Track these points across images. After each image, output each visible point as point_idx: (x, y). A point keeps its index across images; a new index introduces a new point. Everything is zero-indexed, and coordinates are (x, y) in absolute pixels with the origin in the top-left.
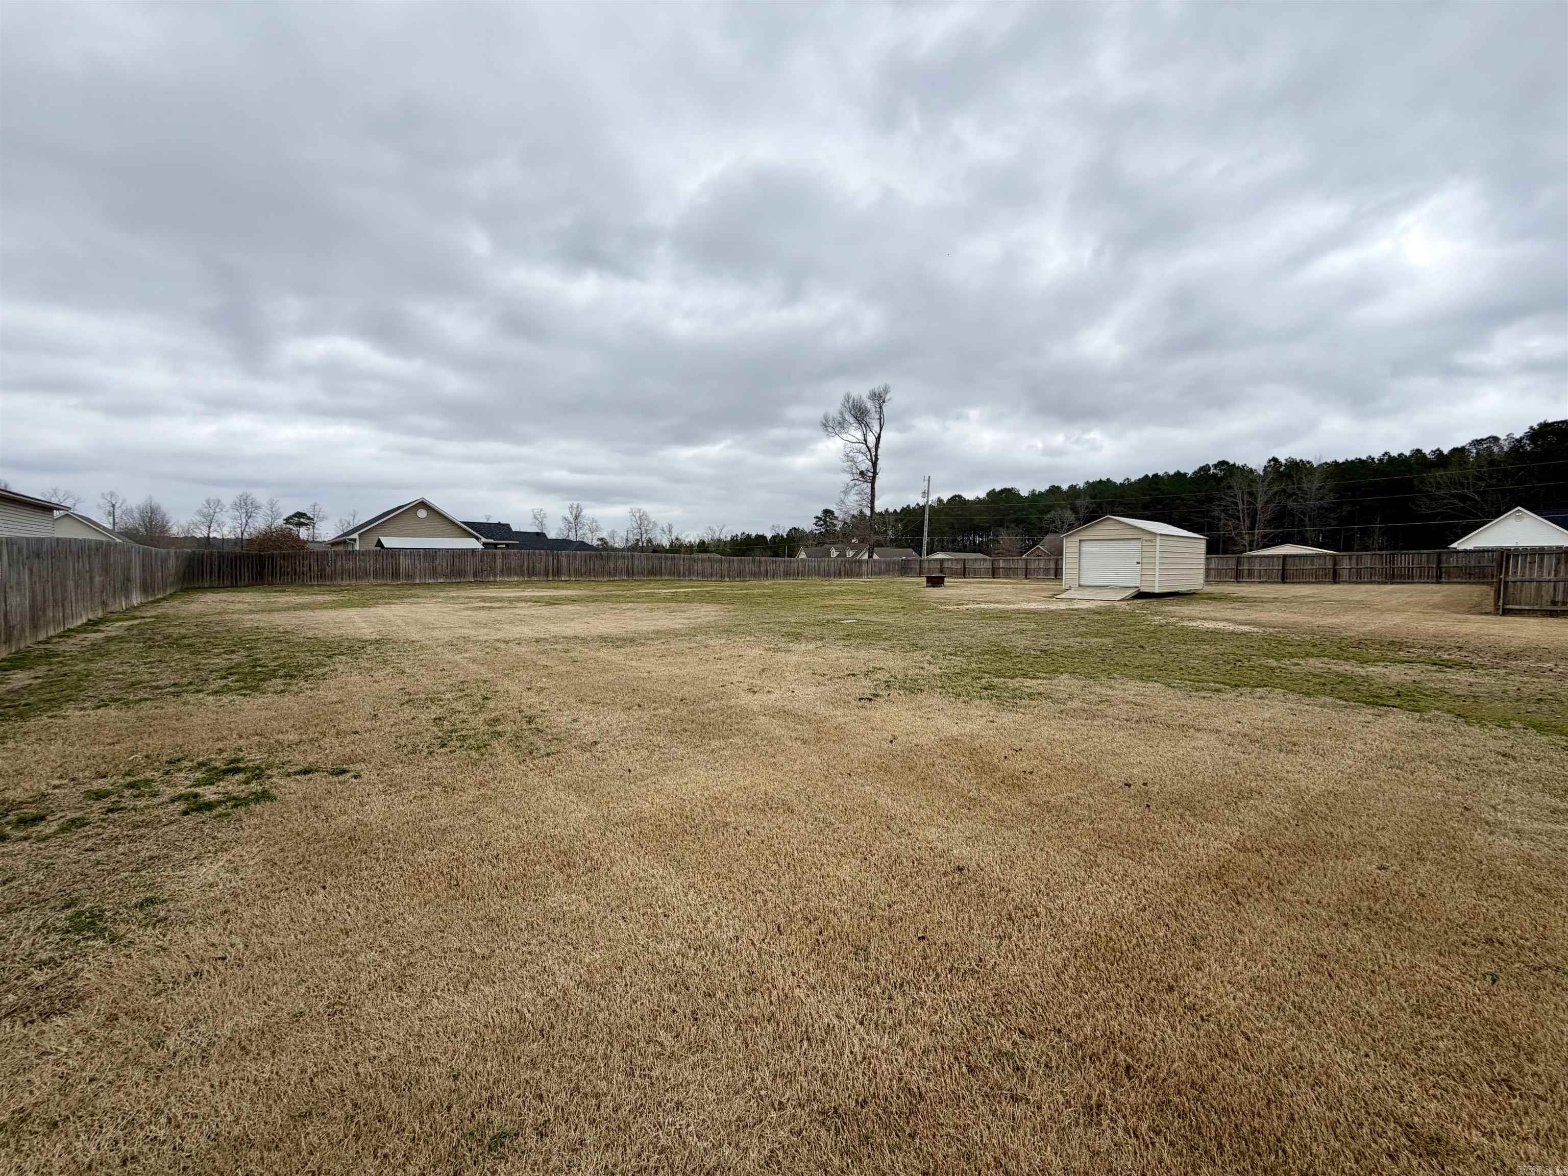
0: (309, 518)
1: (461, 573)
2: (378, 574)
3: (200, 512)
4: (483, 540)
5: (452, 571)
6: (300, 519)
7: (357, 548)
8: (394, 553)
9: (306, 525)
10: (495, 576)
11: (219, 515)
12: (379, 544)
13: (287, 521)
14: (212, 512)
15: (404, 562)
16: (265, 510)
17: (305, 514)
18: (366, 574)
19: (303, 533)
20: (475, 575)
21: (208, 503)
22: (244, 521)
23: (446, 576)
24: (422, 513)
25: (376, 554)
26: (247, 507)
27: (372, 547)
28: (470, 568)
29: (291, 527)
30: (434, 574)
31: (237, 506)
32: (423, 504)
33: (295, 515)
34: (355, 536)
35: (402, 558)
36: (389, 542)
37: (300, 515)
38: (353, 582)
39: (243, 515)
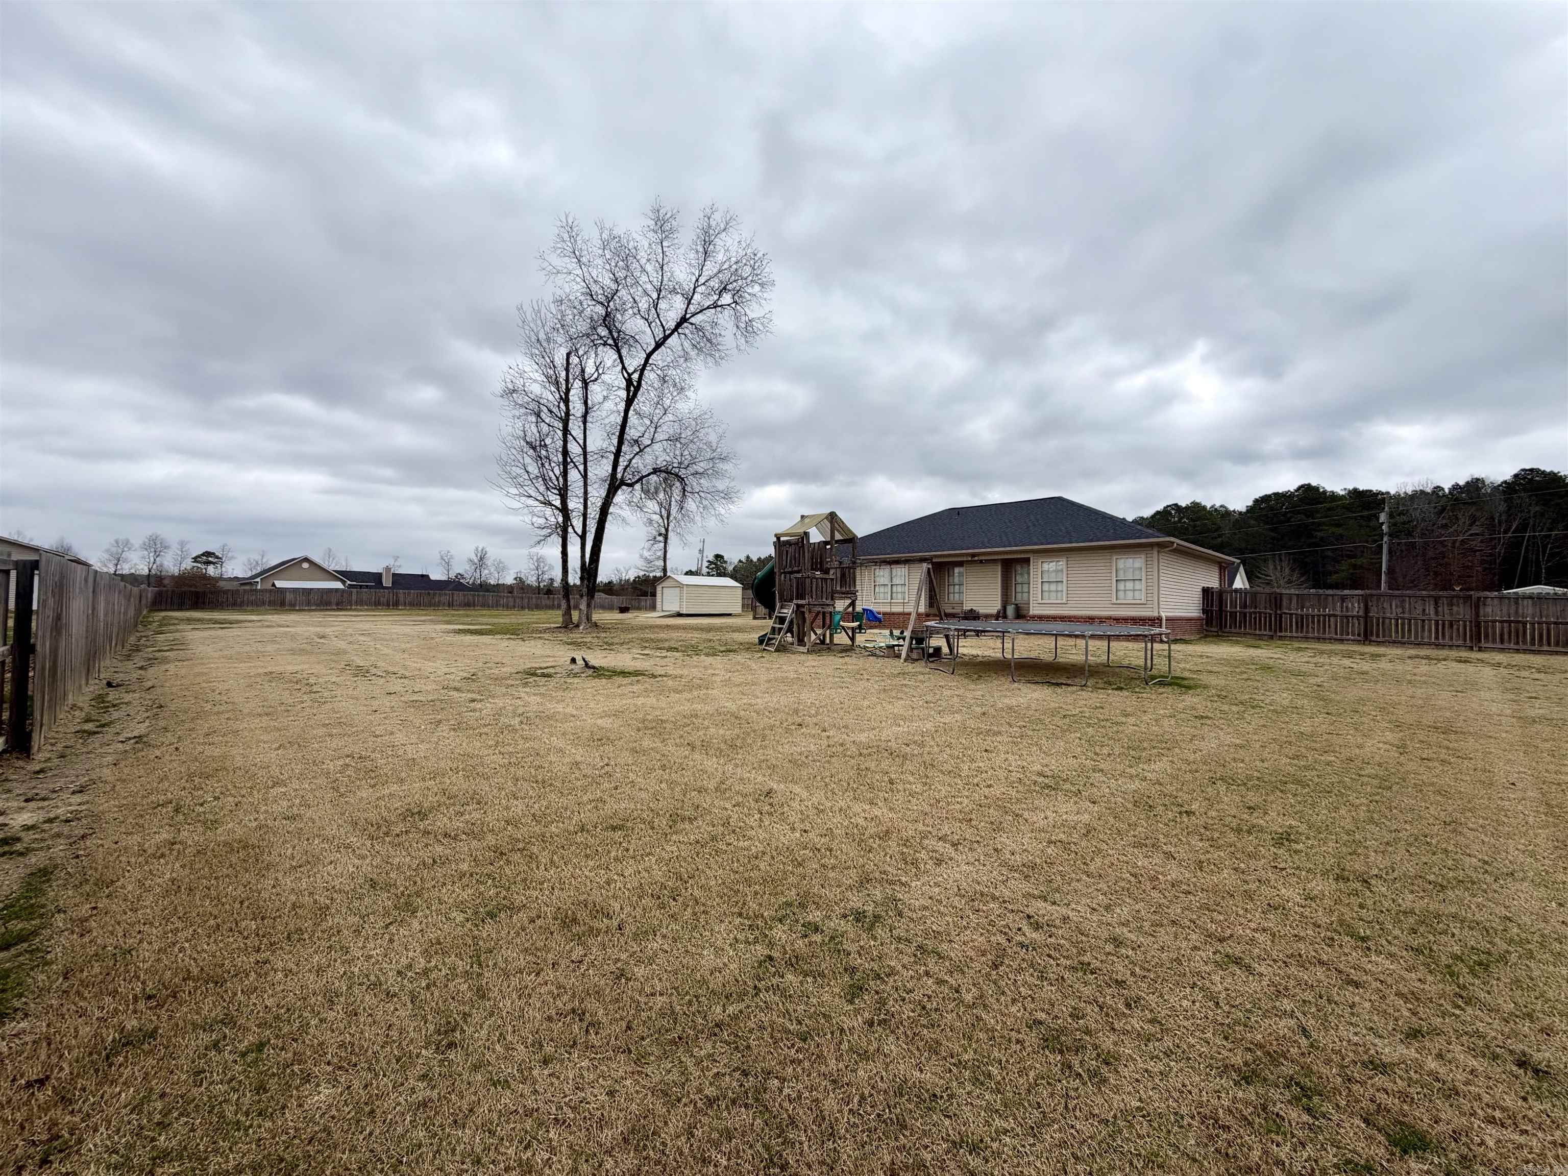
0: (217, 557)
1: (328, 603)
2: (272, 603)
3: (107, 551)
4: (349, 582)
5: (321, 602)
6: (208, 557)
7: (259, 587)
8: (283, 591)
9: (214, 563)
10: (351, 605)
11: (127, 554)
12: (274, 585)
13: (195, 559)
14: (120, 551)
15: (289, 597)
16: (175, 548)
17: (213, 554)
18: (263, 603)
19: (211, 571)
20: (337, 604)
21: (117, 542)
22: (152, 559)
23: (317, 605)
24: (305, 565)
25: (271, 591)
26: (156, 546)
27: (269, 586)
28: (334, 600)
29: (199, 565)
30: (309, 603)
31: (145, 546)
32: (306, 560)
33: (203, 555)
34: (258, 580)
35: (288, 594)
36: (279, 584)
37: (208, 554)
38: (255, 608)
39: (152, 554)
